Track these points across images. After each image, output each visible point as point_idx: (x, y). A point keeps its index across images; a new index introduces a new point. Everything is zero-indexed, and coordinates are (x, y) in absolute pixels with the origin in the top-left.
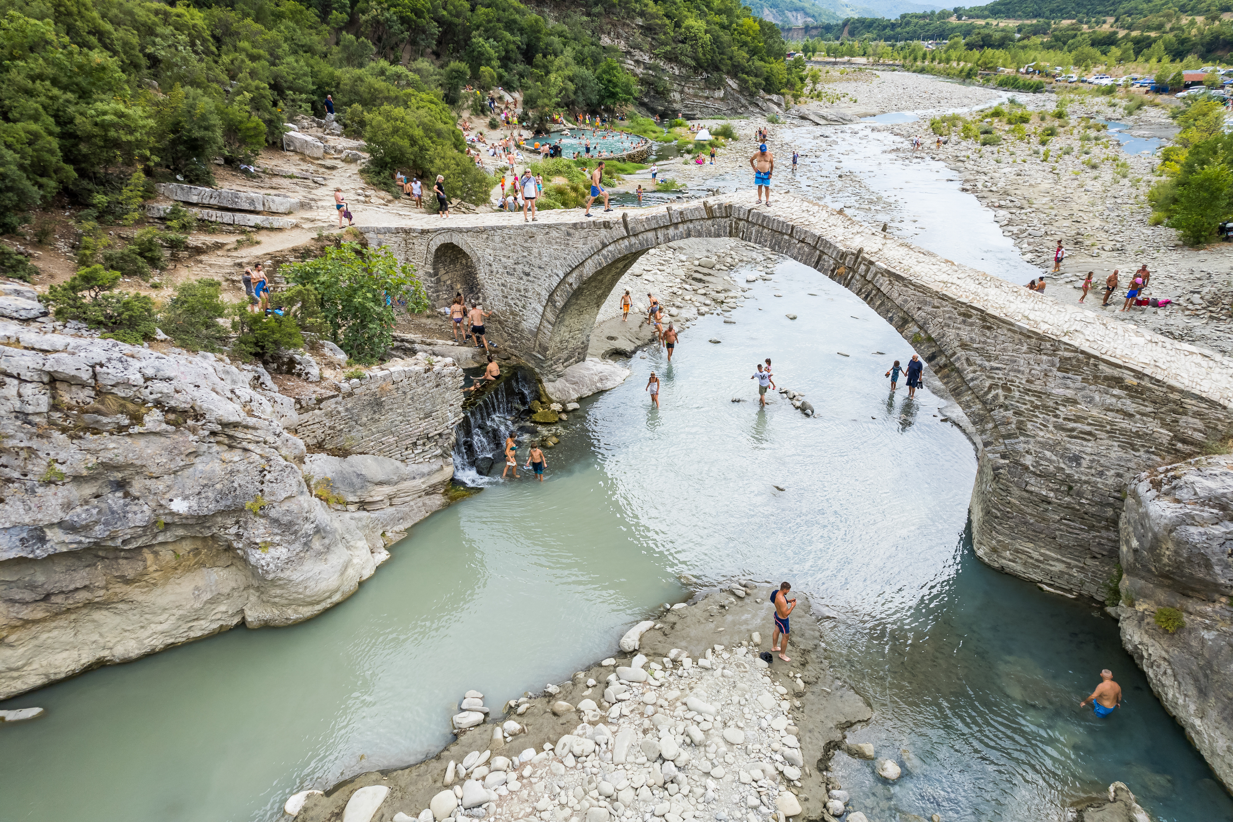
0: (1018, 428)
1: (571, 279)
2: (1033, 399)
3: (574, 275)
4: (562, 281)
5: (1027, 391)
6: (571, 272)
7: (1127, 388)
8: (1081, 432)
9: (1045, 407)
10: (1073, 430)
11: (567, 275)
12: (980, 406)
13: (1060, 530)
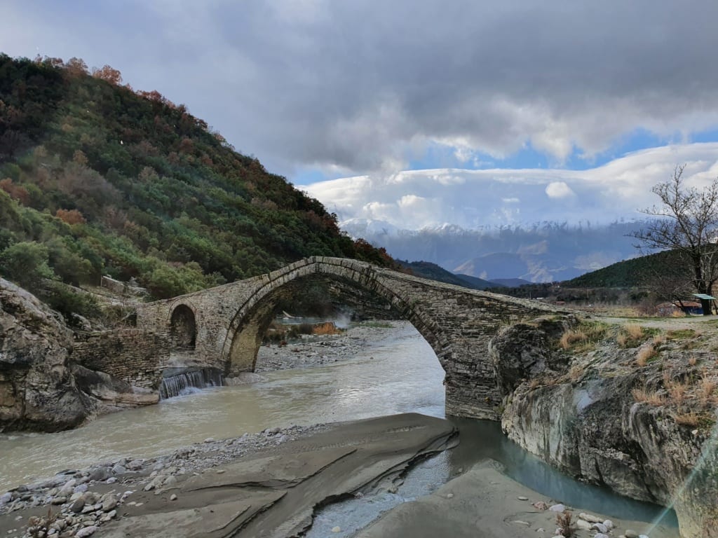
0: (448, 340)
1: (242, 311)
2: (450, 322)
3: (244, 308)
4: (238, 312)
5: (447, 319)
6: (243, 306)
7: (486, 306)
8: (473, 334)
9: (456, 325)
10: (469, 333)
11: (241, 308)
12: (430, 333)
13: (477, 392)
